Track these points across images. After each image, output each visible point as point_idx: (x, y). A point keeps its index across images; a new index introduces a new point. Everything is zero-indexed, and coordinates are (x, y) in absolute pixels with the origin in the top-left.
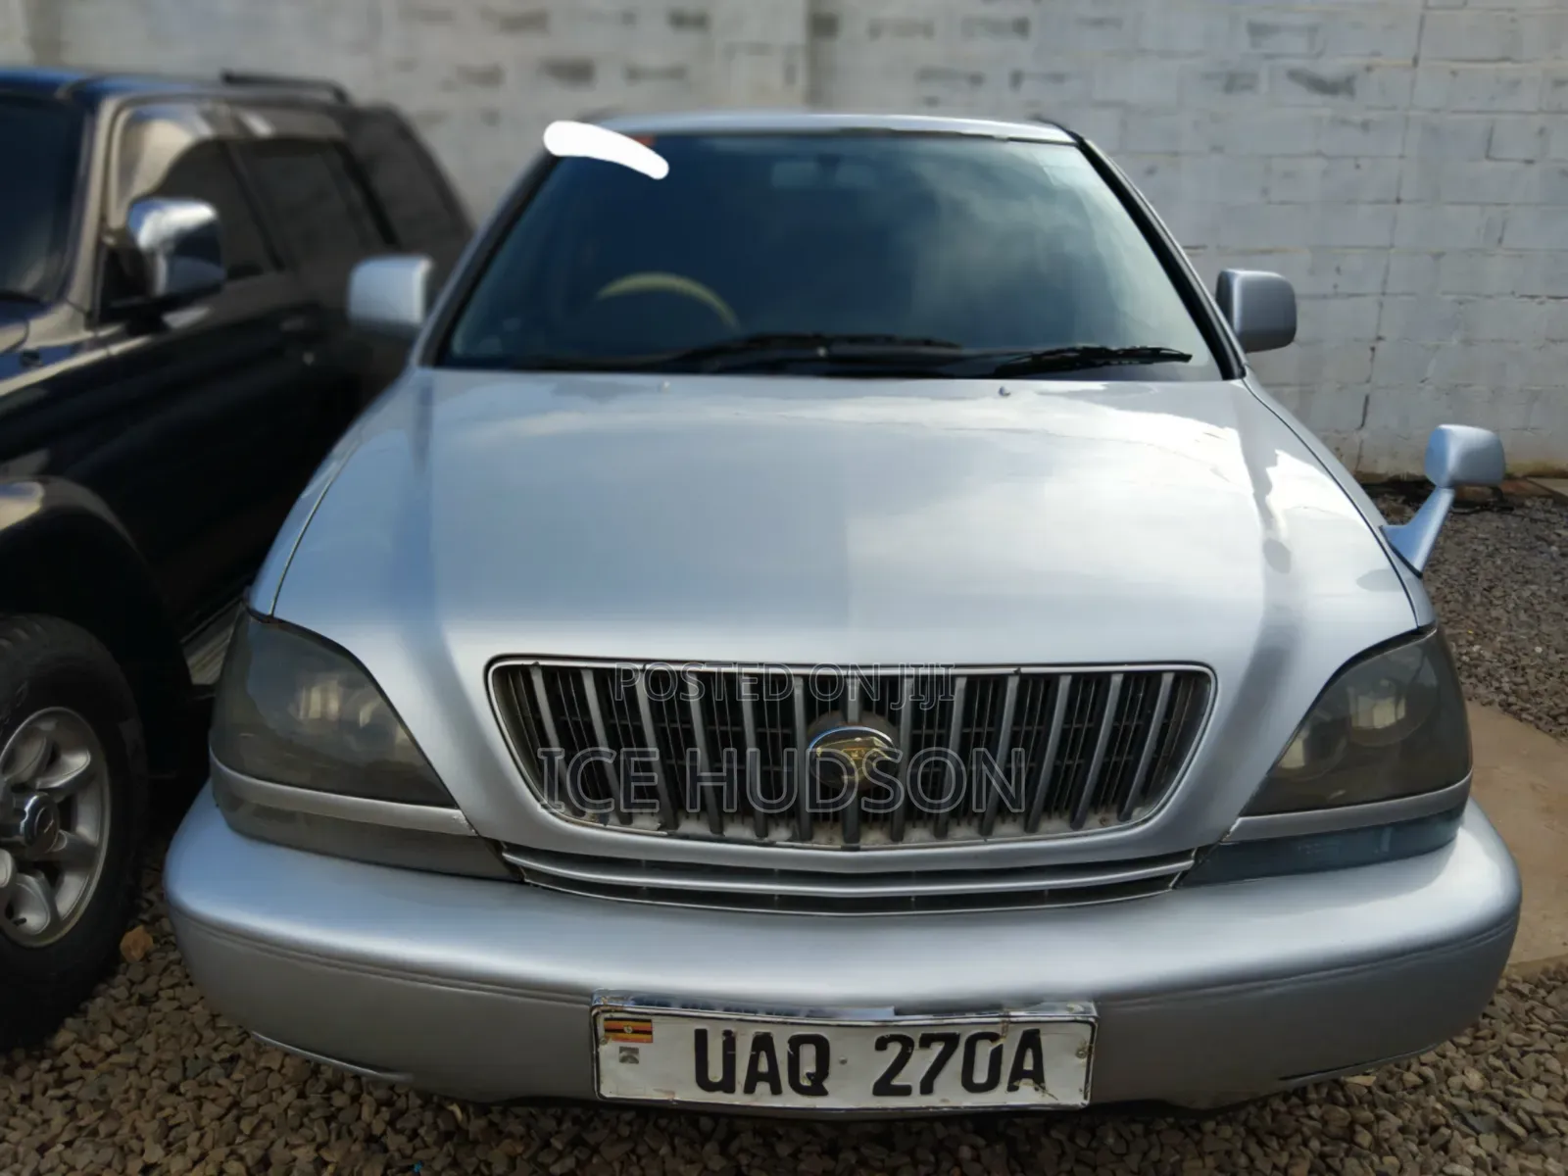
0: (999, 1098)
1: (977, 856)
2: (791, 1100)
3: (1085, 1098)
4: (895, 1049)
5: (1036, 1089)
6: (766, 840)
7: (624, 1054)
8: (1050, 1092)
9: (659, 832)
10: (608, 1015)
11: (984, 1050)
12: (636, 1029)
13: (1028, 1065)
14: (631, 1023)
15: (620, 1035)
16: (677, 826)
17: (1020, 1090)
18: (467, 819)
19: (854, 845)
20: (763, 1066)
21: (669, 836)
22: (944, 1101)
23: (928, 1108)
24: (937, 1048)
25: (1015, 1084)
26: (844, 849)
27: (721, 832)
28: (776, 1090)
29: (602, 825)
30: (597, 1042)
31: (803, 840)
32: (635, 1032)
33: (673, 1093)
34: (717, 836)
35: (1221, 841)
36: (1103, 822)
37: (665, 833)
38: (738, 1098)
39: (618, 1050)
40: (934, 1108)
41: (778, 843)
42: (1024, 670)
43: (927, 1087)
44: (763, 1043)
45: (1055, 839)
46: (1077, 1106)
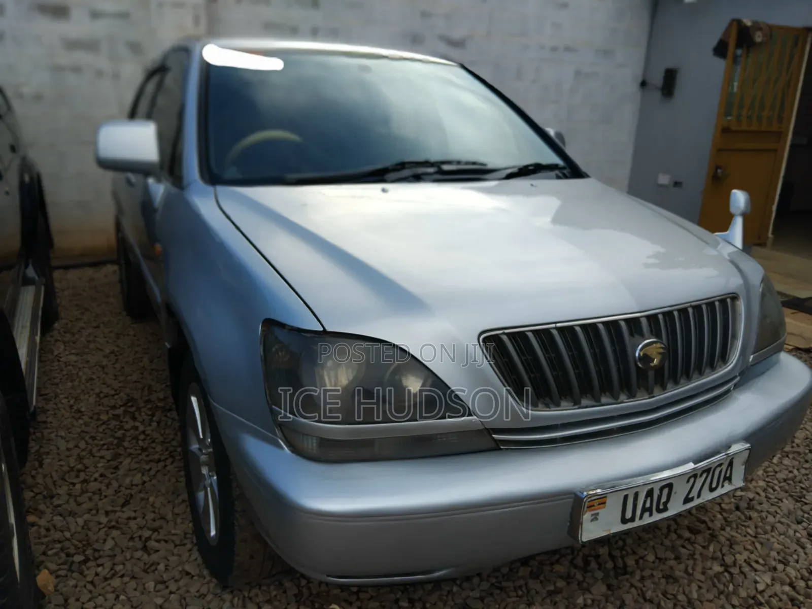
0: (719, 492)
2: (657, 517)
3: (742, 482)
4: (692, 480)
5: (729, 484)
6: (619, 401)
7: (593, 517)
8: (733, 483)
9: (574, 407)
10: (589, 500)
11: (717, 472)
12: (600, 502)
13: (728, 475)
14: (596, 501)
15: (593, 508)
16: (580, 403)
17: (725, 487)
18: (480, 421)
19: (652, 395)
20: (648, 505)
22: (703, 499)
23: (699, 504)
24: (705, 475)
25: (724, 484)
26: (649, 398)
27: (599, 401)
28: (651, 514)
29: (548, 409)
30: (583, 514)
31: (632, 398)
32: (599, 504)
33: (610, 530)
37: (576, 407)
38: (637, 523)
39: (590, 515)
41: (624, 401)
43: (699, 496)
44: (650, 493)
46: (740, 487)
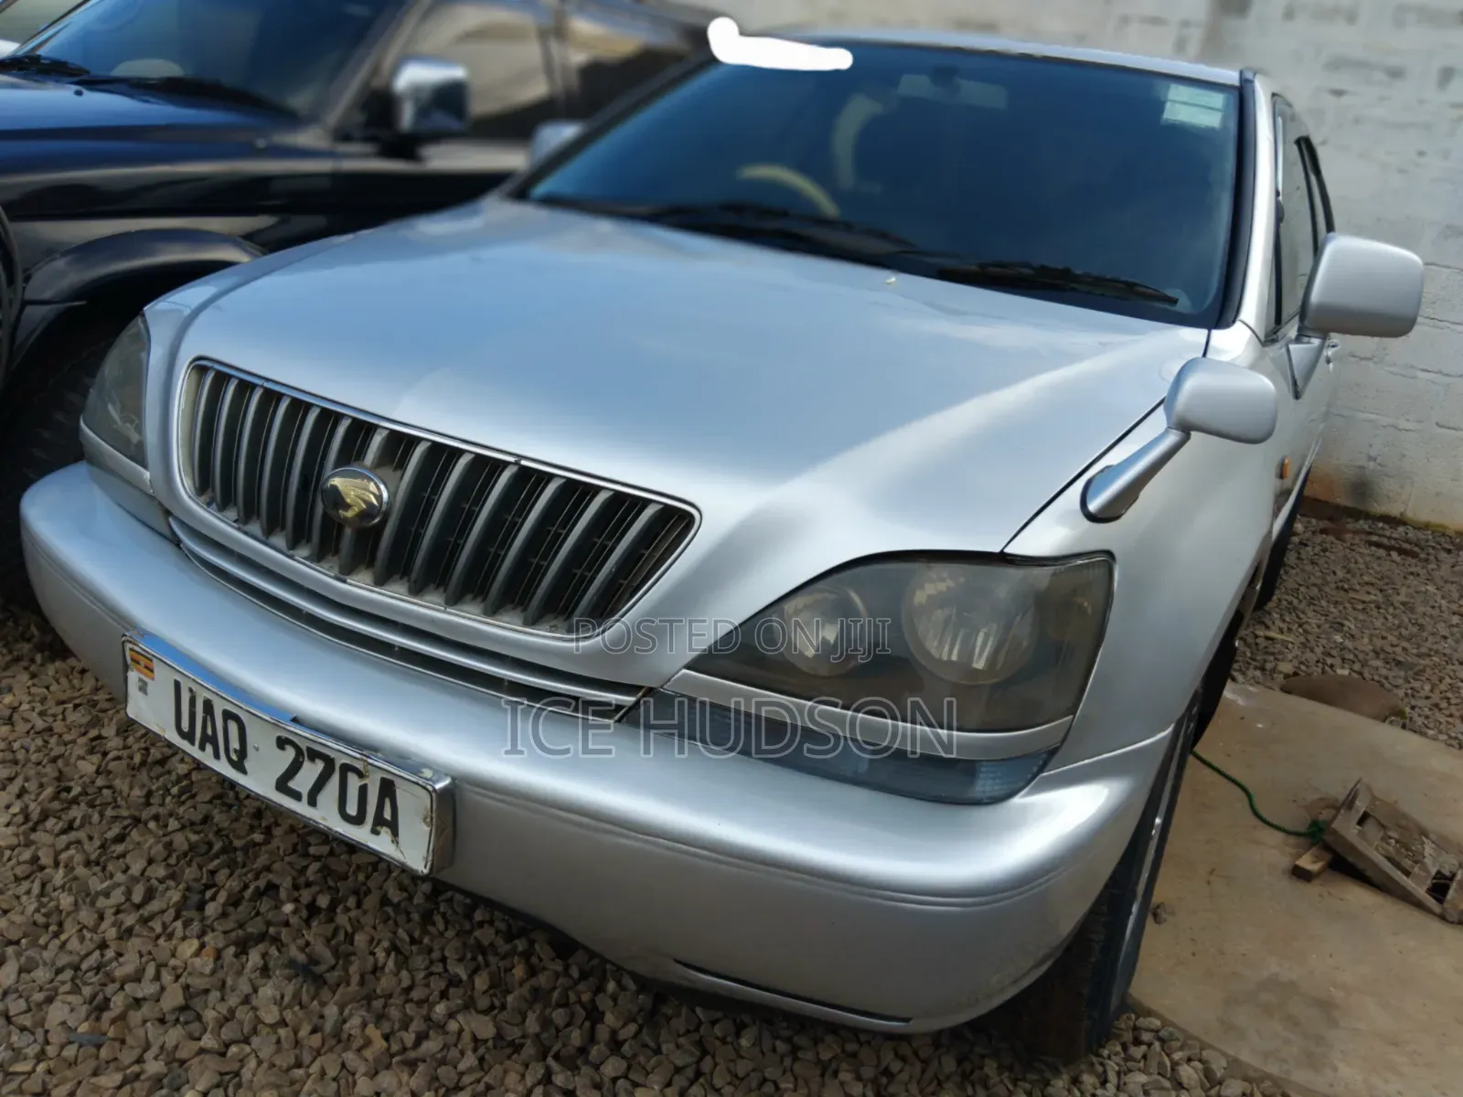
0: (361, 834)
1: (433, 621)
2: (223, 767)
3: (425, 867)
4: (291, 754)
5: (393, 842)
6: (291, 552)
7: (140, 684)
8: (402, 849)
9: (234, 524)
10: (131, 646)
11: (354, 783)
12: (146, 665)
13: (387, 815)
14: (143, 659)
15: (139, 667)
16: (244, 523)
17: (380, 836)
18: (150, 481)
19: (345, 578)
20: (209, 730)
21: (239, 529)
22: (324, 819)
23: (310, 819)
24: (320, 766)
25: (378, 828)
26: (335, 577)
27: (267, 538)
28: (217, 756)
29: (206, 507)
30: (126, 668)
31: (312, 561)
32: (145, 667)
33: (165, 731)
34: (263, 538)
35: (662, 687)
36: (554, 629)
37: (237, 526)
38: (207, 759)
39: (137, 679)
40: (314, 821)
41: (297, 558)
42: (524, 463)
43: (312, 799)
45: (507, 631)
46: (417, 871)
